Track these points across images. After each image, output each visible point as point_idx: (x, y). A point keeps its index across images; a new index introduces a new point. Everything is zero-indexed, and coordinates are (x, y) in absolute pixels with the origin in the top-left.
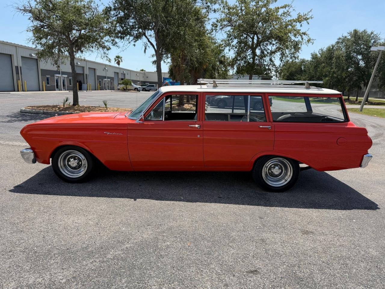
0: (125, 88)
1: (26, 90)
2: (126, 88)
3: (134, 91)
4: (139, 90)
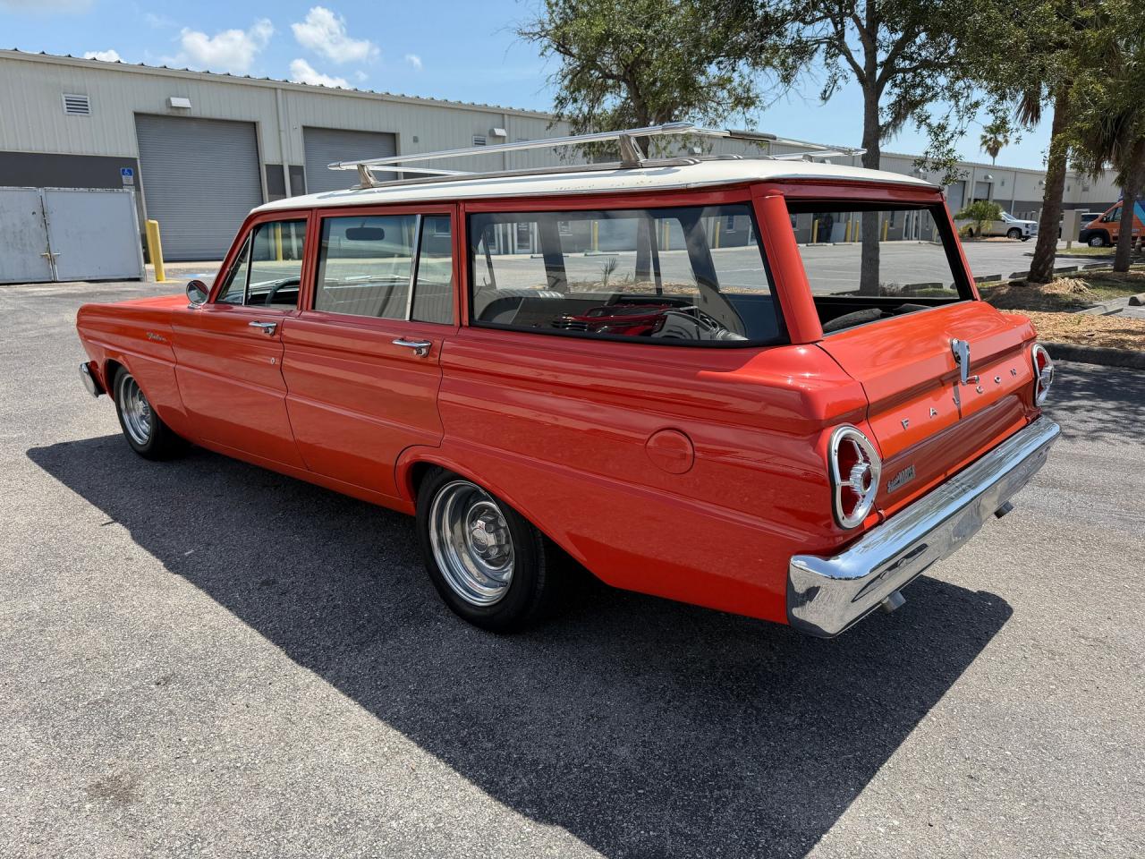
0: (974, 231)
1: (667, 248)
2: (979, 229)
3: (1006, 239)
4: (1024, 234)
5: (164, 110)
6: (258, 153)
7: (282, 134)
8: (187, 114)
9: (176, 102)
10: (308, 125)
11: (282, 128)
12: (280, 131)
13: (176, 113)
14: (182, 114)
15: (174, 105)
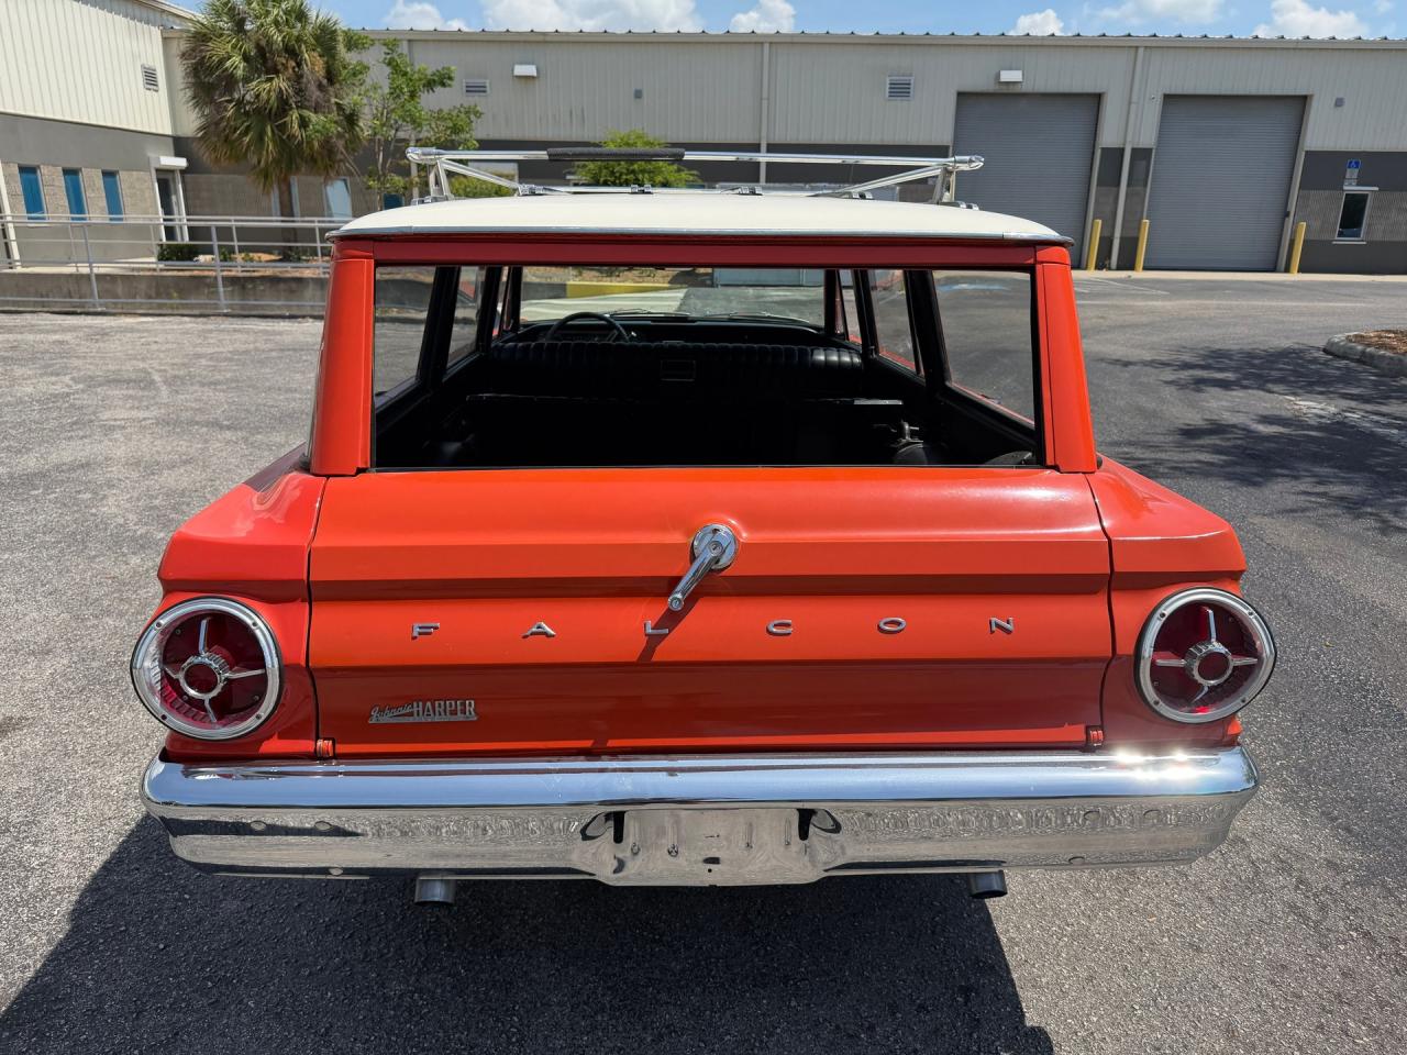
5: (990, 87)
6: (1095, 134)
7: (1133, 107)
8: (1017, 89)
9: (1006, 76)
10: (1173, 92)
11: (1135, 99)
12: (1130, 103)
13: (1004, 89)
14: (1012, 89)
15: (1002, 80)
